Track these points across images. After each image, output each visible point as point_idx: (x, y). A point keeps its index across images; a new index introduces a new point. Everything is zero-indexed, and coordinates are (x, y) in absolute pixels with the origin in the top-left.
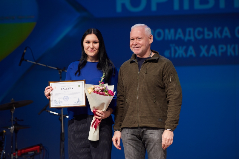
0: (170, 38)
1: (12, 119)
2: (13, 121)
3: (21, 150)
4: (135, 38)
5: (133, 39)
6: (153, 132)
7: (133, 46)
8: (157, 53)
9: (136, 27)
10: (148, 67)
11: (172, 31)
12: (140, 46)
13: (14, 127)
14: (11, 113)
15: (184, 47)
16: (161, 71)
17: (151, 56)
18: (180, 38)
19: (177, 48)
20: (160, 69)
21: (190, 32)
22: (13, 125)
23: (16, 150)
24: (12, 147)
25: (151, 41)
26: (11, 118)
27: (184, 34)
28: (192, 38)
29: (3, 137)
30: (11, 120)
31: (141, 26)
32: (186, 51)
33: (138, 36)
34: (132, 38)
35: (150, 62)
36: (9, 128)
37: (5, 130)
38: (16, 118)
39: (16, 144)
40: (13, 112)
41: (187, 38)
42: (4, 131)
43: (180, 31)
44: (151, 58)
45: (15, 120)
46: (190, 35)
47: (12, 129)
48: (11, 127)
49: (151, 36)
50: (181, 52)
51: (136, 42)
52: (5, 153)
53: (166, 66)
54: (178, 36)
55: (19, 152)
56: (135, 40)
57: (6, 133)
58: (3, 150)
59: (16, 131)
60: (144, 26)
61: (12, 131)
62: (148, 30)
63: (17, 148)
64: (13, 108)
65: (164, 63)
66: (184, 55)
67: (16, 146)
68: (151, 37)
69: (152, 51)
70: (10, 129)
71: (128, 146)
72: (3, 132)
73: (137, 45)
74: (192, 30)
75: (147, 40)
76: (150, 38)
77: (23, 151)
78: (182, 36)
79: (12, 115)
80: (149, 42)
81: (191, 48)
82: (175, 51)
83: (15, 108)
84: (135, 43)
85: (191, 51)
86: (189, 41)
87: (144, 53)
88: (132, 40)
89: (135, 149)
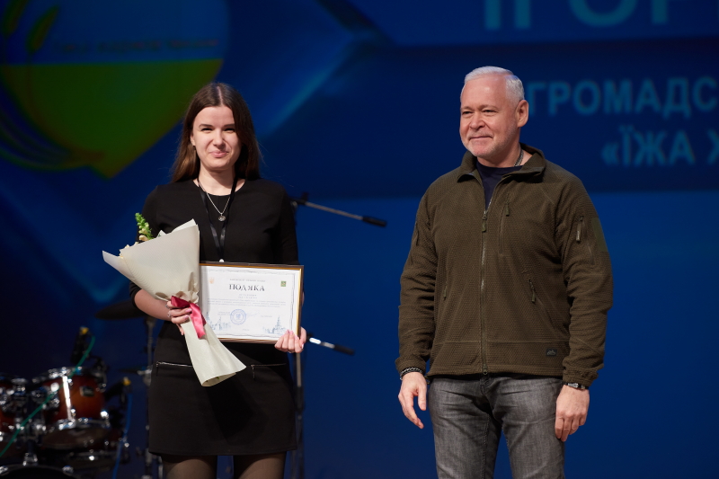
0: (618, 107)
1: (149, 346)
4: (475, 107)
5: (470, 111)
6: (526, 389)
7: (470, 133)
8: (540, 154)
9: (478, 75)
10: (512, 195)
11: (626, 86)
12: (491, 134)
14: (147, 326)
15: (662, 136)
16: (552, 210)
18: (648, 109)
19: (639, 137)
20: (550, 204)
21: (678, 89)
25: (523, 120)
26: (147, 340)
27: (662, 97)
28: (685, 108)
29: (123, 399)
30: (146, 349)
31: (495, 73)
32: (667, 147)
33: (485, 103)
34: (467, 108)
35: (519, 182)
36: (140, 373)
37: (129, 379)
40: (151, 325)
41: (670, 107)
42: (127, 381)
43: (648, 85)
44: (519, 168)
46: (677, 99)
48: (146, 369)
49: (524, 104)
50: (650, 148)
51: (479, 121)
52: (127, 445)
53: (565, 192)
54: (642, 102)
56: (476, 113)
57: (130, 386)
58: (122, 436)
60: (503, 73)
62: (513, 83)
66: (661, 158)
68: (523, 108)
69: (524, 147)
70: (144, 375)
72: (121, 385)
73: (481, 130)
74: (683, 83)
75: (511, 117)
76: (521, 111)
78: (654, 101)
79: (150, 333)
80: (516, 122)
81: (681, 137)
82: (635, 147)
84: (474, 124)
85: (683, 148)
86: (677, 116)
87: (501, 153)
88: (467, 113)
89: (466, 437)
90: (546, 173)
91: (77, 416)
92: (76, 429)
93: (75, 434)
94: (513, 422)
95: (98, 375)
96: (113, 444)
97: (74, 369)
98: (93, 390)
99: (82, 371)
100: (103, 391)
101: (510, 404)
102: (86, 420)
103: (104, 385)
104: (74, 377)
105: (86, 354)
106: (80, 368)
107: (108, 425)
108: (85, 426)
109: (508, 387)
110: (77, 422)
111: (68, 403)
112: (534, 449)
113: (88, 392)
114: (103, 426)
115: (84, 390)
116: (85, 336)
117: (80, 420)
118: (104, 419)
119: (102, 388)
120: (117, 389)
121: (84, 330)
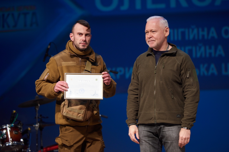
1: (37, 116)
2: (38, 118)
3: (46, 148)
8: (175, 46)
10: (165, 61)
13: (39, 124)
14: (36, 110)
16: (179, 66)
17: (169, 50)
20: (178, 64)
22: (38, 122)
23: (42, 148)
24: (37, 145)
25: (167, 34)
26: (36, 114)
29: (28, 135)
30: (36, 118)
31: (156, 18)
34: (147, 31)
35: (168, 56)
36: (34, 126)
37: (30, 128)
38: (41, 116)
39: (42, 141)
40: (37, 109)
42: (29, 129)
44: (168, 51)
45: (40, 117)
47: (37, 126)
48: (36, 124)
49: (168, 28)
52: (30, 151)
53: (184, 60)
55: (44, 150)
56: (150, 33)
57: (30, 130)
58: (28, 148)
59: (41, 128)
61: (37, 129)
62: (163, 22)
63: (42, 145)
64: (38, 105)
65: (182, 57)
67: (42, 143)
69: (169, 44)
70: (35, 127)
71: (144, 143)
72: (28, 130)
75: (163, 33)
76: (166, 31)
77: (48, 149)
79: (37, 112)
80: (165, 35)
83: (40, 105)
88: (147, 33)
89: (151, 146)
90: (177, 53)
91: (12, 141)
92: (12, 145)
93: (12, 147)
94: (166, 141)
95: (19, 127)
96: (25, 150)
97: (11, 125)
98: (18, 132)
99: (14, 126)
100: (21, 132)
101: (165, 135)
102: (16, 142)
103: (22, 130)
104: (11, 128)
105: (15, 120)
106: (13, 125)
107: (23, 144)
108: (15, 144)
109: (164, 129)
110: (12, 143)
111: (9, 136)
112: (174, 150)
113: (16, 132)
114: (22, 144)
115: (15, 132)
116: (15, 113)
117: (14, 142)
118: (22, 142)
119: (21, 131)
120: (26, 132)
121: (14, 111)
